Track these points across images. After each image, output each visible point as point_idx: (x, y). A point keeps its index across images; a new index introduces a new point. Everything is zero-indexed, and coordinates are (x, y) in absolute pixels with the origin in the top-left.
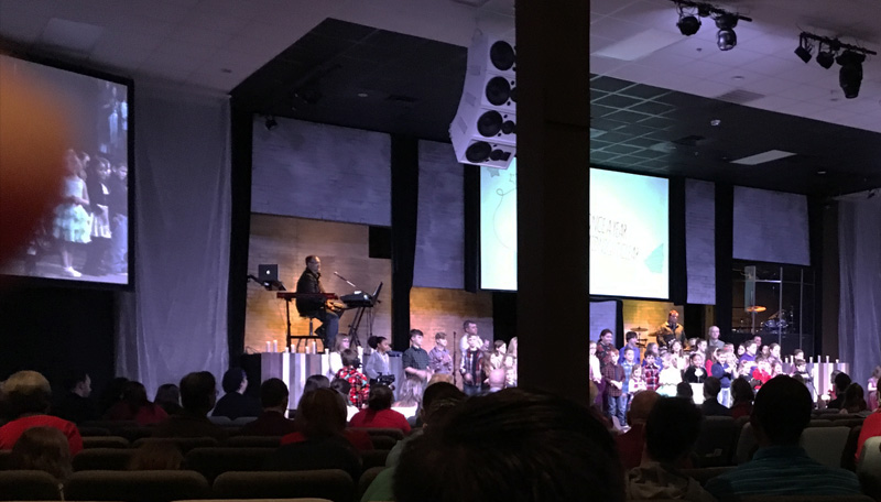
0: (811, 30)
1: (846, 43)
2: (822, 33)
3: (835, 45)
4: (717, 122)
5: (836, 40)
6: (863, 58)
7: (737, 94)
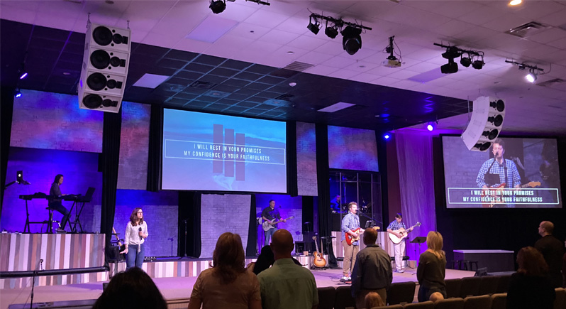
0: (319, 12)
1: (348, 22)
2: (327, 14)
3: (339, 23)
4: (294, 84)
5: (340, 20)
6: (360, 31)
7: (296, 64)
